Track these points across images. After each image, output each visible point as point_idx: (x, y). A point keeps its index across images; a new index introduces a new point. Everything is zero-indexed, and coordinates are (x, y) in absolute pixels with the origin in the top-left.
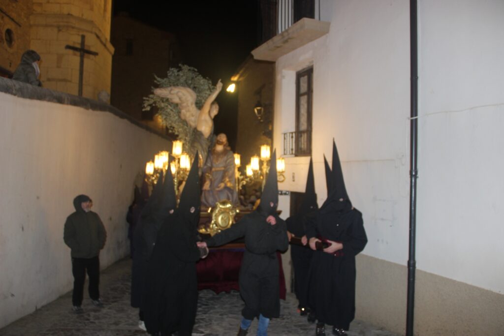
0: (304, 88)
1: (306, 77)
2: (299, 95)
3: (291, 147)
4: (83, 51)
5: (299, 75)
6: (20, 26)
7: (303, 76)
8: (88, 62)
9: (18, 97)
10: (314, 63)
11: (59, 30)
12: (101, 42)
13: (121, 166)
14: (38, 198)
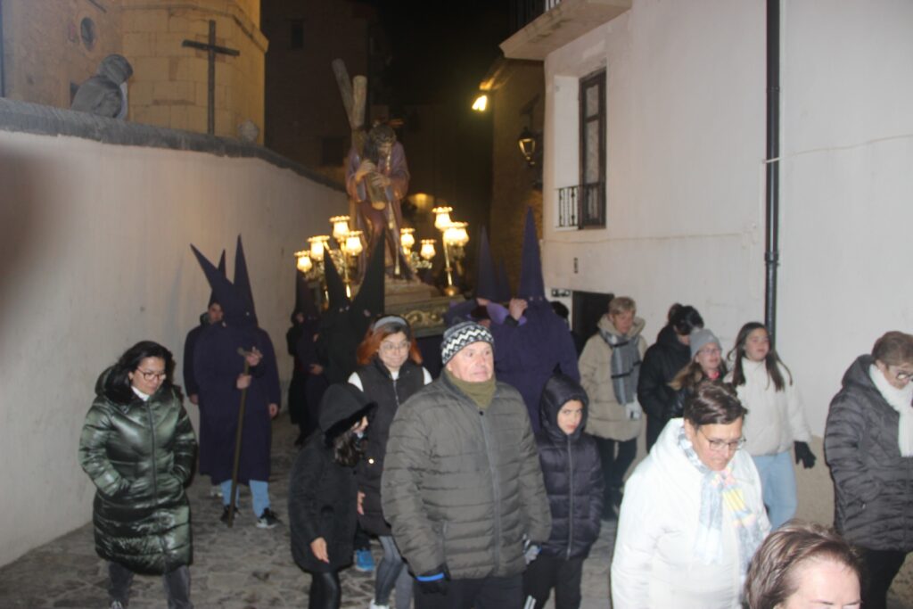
0: (592, 109)
1: (596, 88)
2: (584, 120)
3: (571, 214)
4: (213, 49)
5: (584, 85)
6: (105, 11)
7: (592, 86)
8: (223, 67)
9: (104, 142)
10: (608, 65)
11: (171, 15)
12: (244, 30)
13: (283, 251)
14: (142, 309)
